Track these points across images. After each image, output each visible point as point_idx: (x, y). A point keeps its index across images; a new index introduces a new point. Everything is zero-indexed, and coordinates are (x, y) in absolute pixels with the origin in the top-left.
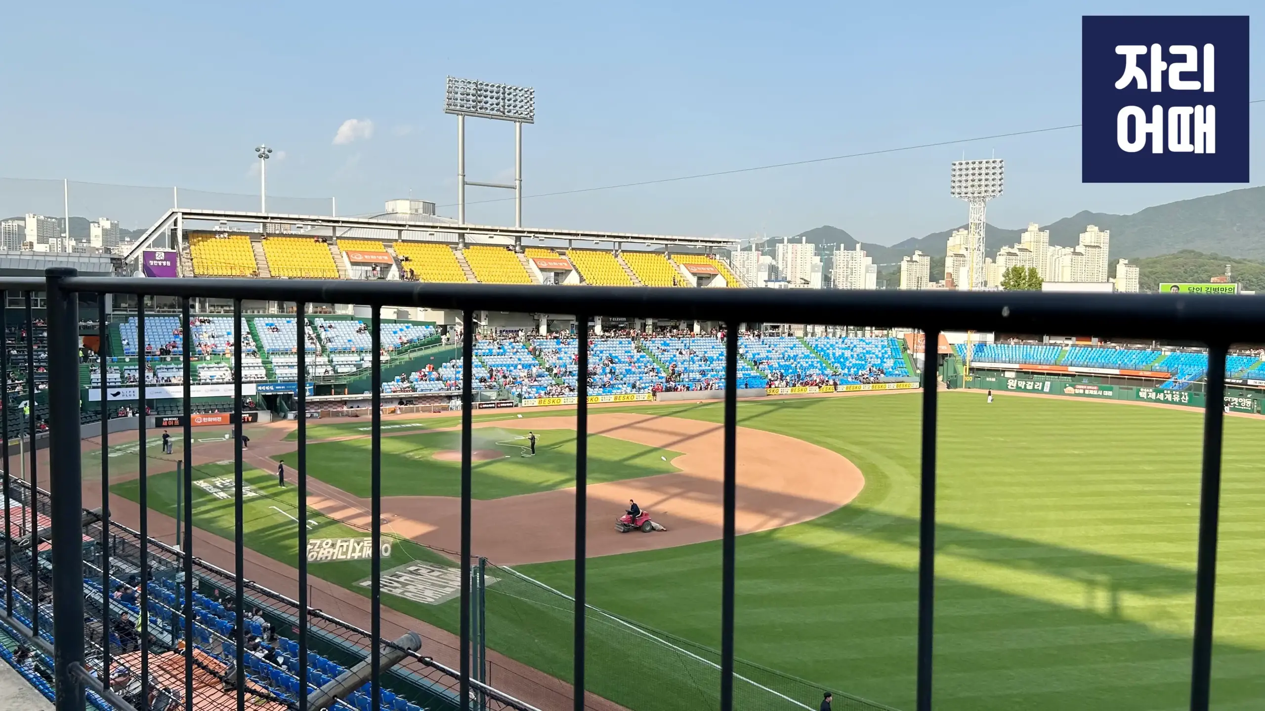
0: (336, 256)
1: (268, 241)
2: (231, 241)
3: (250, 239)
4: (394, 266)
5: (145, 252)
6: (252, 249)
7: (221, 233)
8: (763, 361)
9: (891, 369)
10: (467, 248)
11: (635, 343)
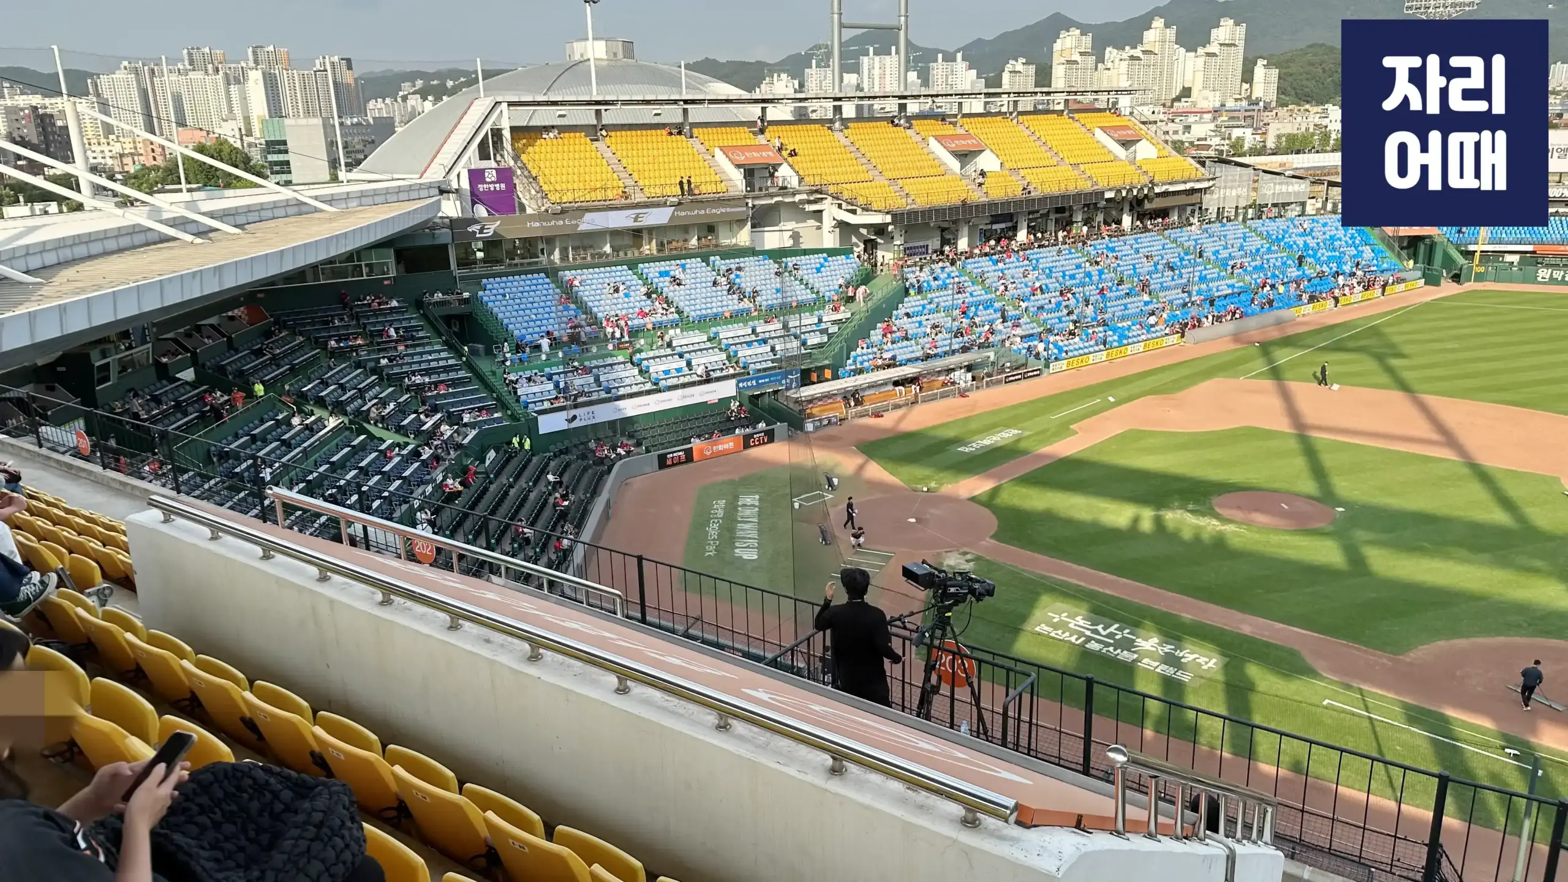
0: (705, 158)
1: (613, 139)
2: (566, 141)
3: (586, 136)
4: (785, 166)
5: (470, 171)
6: (599, 156)
7: (547, 129)
8: (1231, 263)
9: (1375, 262)
10: (847, 128)
11: (1077, 252)
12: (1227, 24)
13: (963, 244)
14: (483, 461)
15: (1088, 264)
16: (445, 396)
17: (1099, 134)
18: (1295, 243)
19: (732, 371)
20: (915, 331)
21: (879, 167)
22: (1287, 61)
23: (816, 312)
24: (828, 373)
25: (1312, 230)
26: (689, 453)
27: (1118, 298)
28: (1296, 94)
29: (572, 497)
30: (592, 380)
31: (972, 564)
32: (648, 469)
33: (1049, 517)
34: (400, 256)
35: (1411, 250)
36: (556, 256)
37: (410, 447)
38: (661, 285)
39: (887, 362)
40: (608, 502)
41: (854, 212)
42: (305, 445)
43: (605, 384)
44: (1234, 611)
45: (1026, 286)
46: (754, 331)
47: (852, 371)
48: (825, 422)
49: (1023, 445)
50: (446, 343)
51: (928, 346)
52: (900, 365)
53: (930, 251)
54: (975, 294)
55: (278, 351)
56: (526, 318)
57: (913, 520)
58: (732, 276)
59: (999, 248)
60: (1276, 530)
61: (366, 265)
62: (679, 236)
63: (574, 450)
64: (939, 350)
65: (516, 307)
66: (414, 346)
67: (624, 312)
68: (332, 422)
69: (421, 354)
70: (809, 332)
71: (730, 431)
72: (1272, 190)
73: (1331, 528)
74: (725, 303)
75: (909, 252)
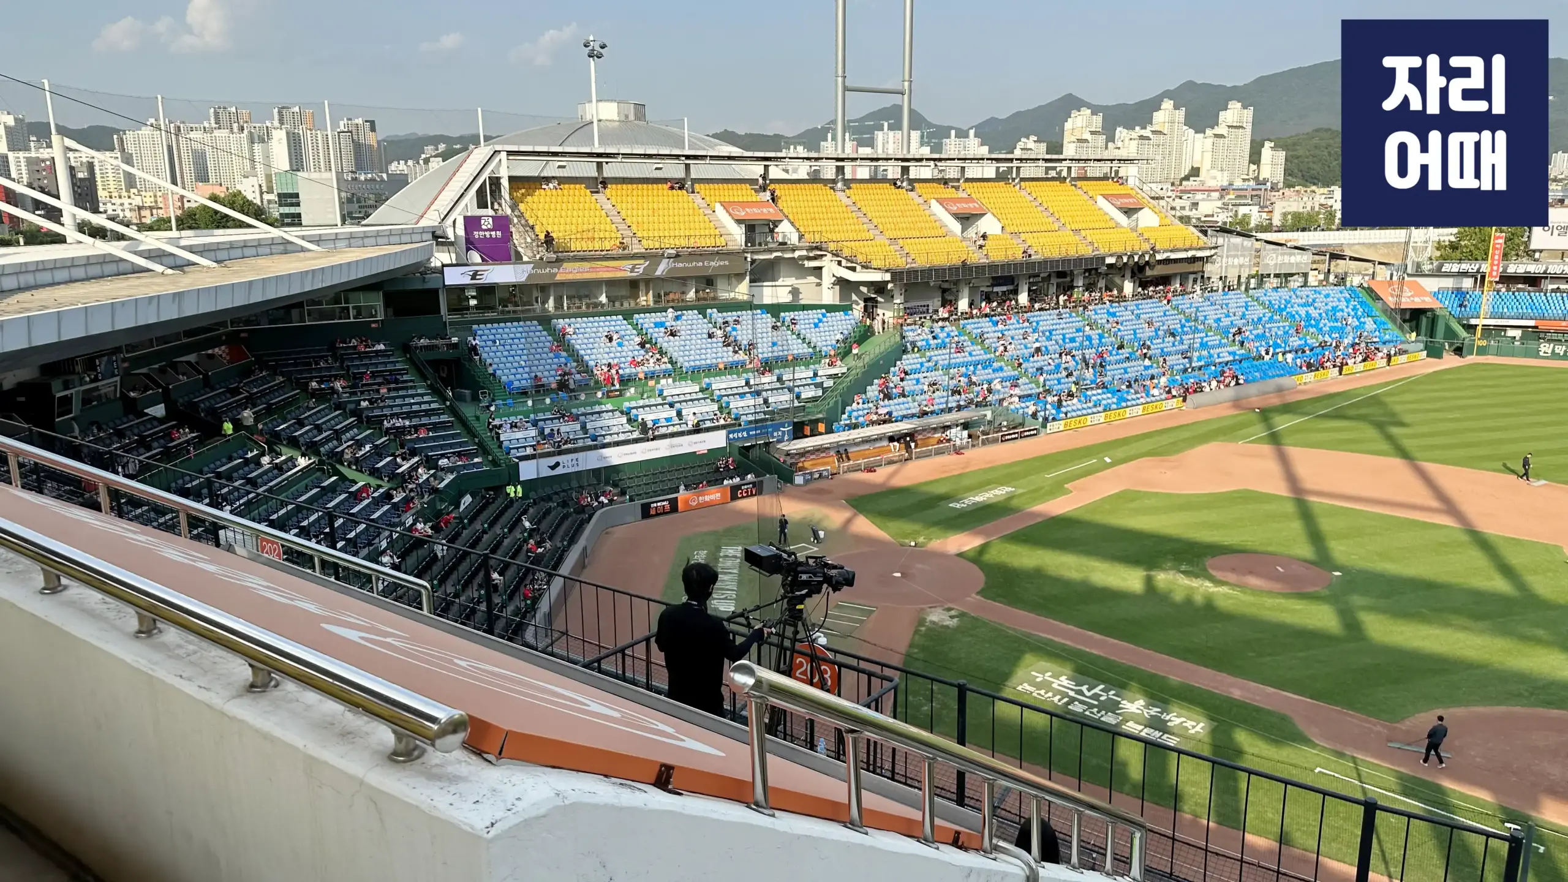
0: (706, 212)
1: (613, 192)
2: (565, 192)
3: (587, 188)
4: (786, 222)
5: (465, 218)
6: (598, 206)
7: (548, 180)
8: (1233, 330)
9: (1377, 333)
10: (849, 188)
11: (1078, 316)
12: (1235, 106)
13: (963, 305)
14: (458, 506)
15: (1087, 328)
16: (425, 440)
17: (1102, 202)
18: (1297, 312)
19: (722, 422)
20: (912, 388)
21: (880, 226)
22: (1294, 144)
23: (812, 366)
24: (822, 427)
25: (1314, 301)
26: (674, 503)
27: (1118, 362)
28: (1303, 176)
29: (548, 545)
30: (578, 427)
31: (955, 620)
32: (629, 519)
33: (1038, 574)
34: (390, 300)
35: (1414, 323)
36: (551, 304)
37: (381, 491)
38: (656, 335)
39: (882, 417)
40: (585, 549)
41: (853, 269)
42: (271, 484)
43: (591, 432)
44: (1224, 675)
45: (1026, 348)
46: (747, 383)
47: (846, 425)
48: (817, 476)
49: (1015, 503)
50: (430, 387)
51: (925, 403)
52: (896, 421)
53: (930, 311)
54: (974, 353)
55: (256, 390)
56: (516, 364)
57: (898, 575)
58: (729, 329)
59: (999, 310)
60: (1270, 593)
61: (354, 308)
62: (675, 287)
63: (555, 497)
64: (936, 407)
65: (506, 353)
66: (396, 389)
67: (616, 361)
68: (303, 462)
69: (404, 397)
70: (804, 386)
71: (718, 481)
72: (1274, 261)
73: (1326, 592)
74: (720, 355)
75: (910, 312)
